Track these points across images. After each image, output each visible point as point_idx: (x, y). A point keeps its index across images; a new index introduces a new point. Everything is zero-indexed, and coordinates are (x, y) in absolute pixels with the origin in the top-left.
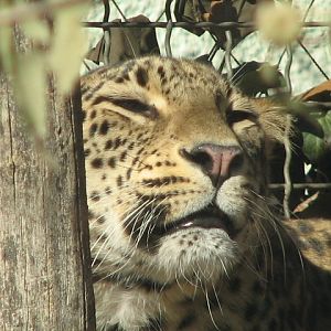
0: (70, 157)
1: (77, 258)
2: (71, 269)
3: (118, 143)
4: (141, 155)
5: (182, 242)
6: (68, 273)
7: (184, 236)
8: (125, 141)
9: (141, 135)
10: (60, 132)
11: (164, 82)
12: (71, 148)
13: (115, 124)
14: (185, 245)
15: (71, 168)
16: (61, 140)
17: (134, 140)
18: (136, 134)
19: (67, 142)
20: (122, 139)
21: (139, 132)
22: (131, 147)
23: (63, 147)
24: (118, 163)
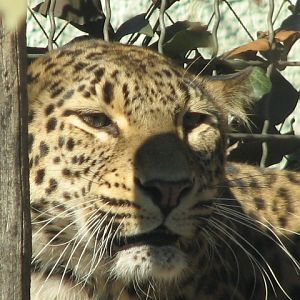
0: (15, 98)
1: (17, 190)
2: (12, 199)
3: (82, 160)
4: (102, 170)
5: (136, 258)
6: (9, 202)
7: (138, 252)
8: (88, 159)
9: (103, 153)
10: (6, 75)
11: (127, 103)
12: (16, 90)
13: (79, 142)
14: (139, 261)
15: (15, 108)
16: (8, 82)
17: (97, 158)
18: (98, 152)
19: (13, 84)
20: (86, 157)
21: (102, 150)
22: (93, 164)
23: (8, 89)
24: (83, 176)
